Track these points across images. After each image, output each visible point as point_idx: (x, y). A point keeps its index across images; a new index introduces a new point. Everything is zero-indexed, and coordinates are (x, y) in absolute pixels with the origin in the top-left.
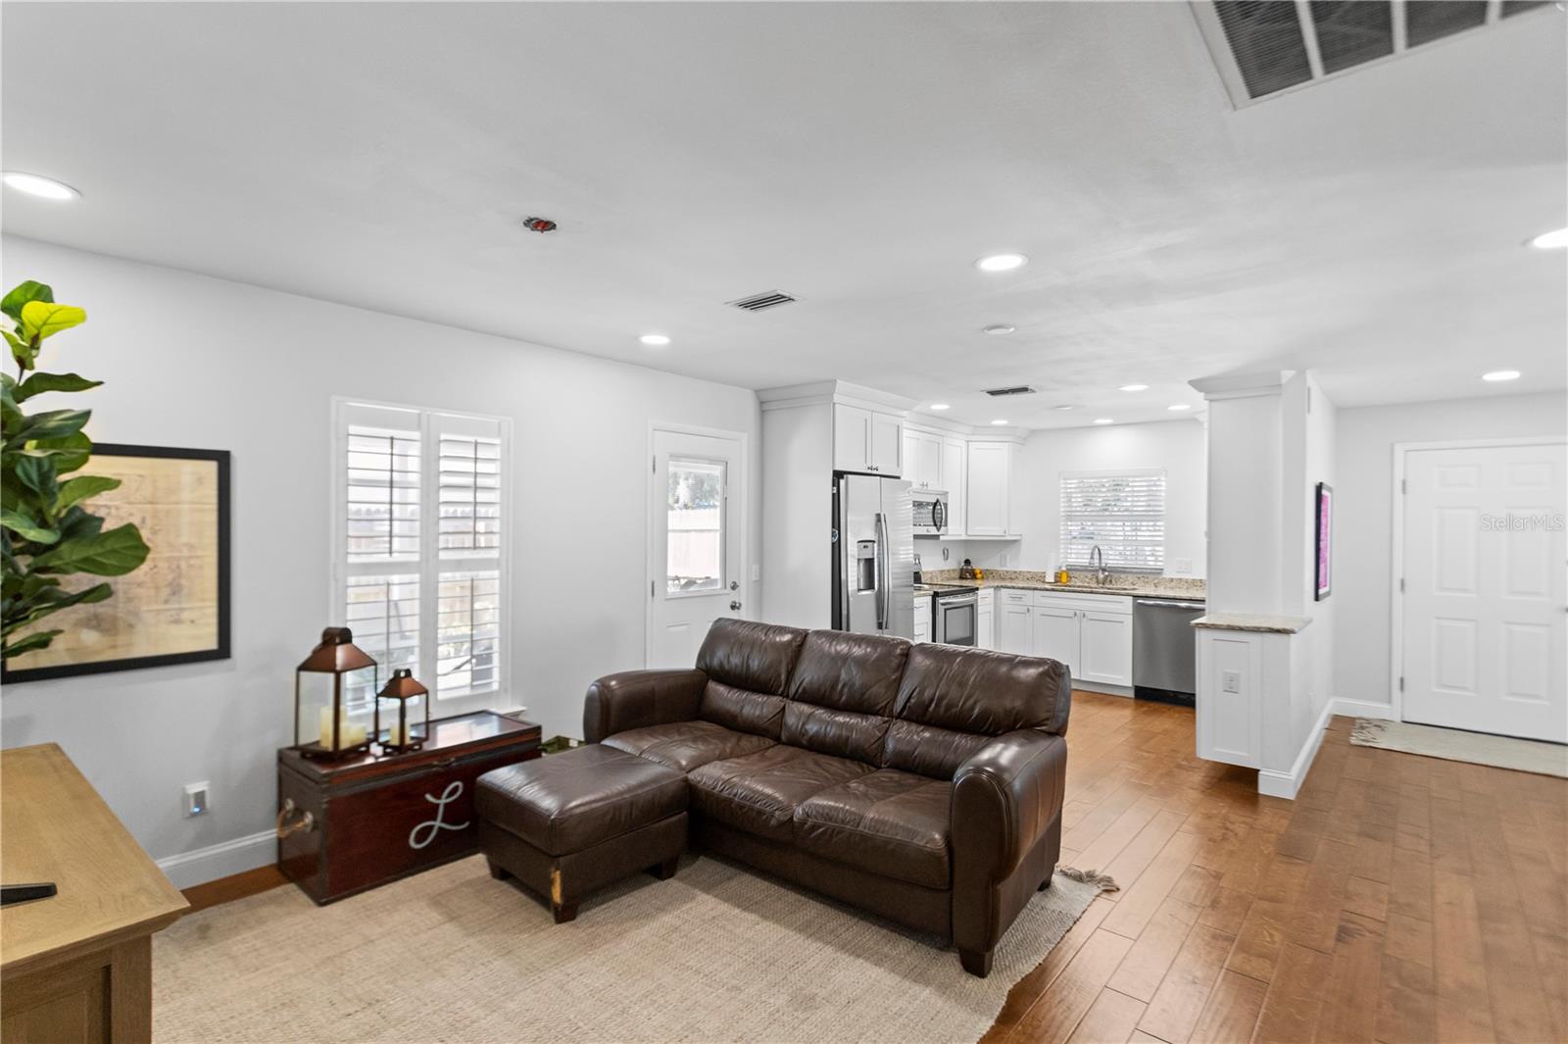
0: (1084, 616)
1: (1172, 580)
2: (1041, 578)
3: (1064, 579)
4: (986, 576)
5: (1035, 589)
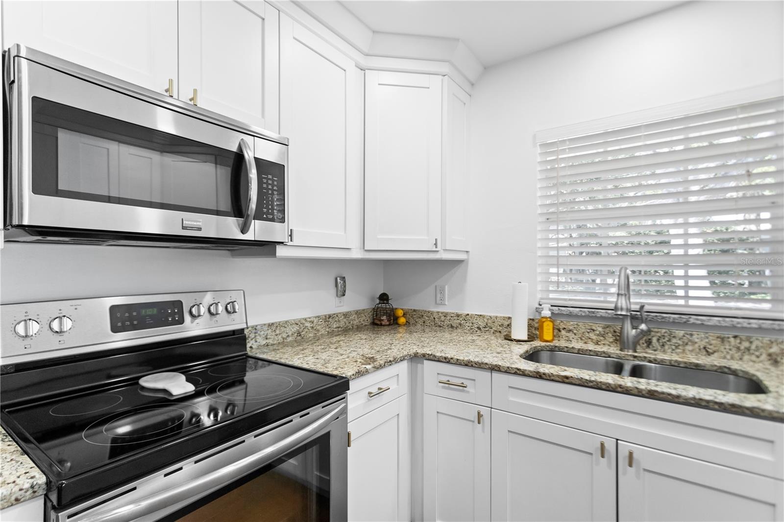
3: (548, 334)
4: (412, 321)
5: (495, 369)
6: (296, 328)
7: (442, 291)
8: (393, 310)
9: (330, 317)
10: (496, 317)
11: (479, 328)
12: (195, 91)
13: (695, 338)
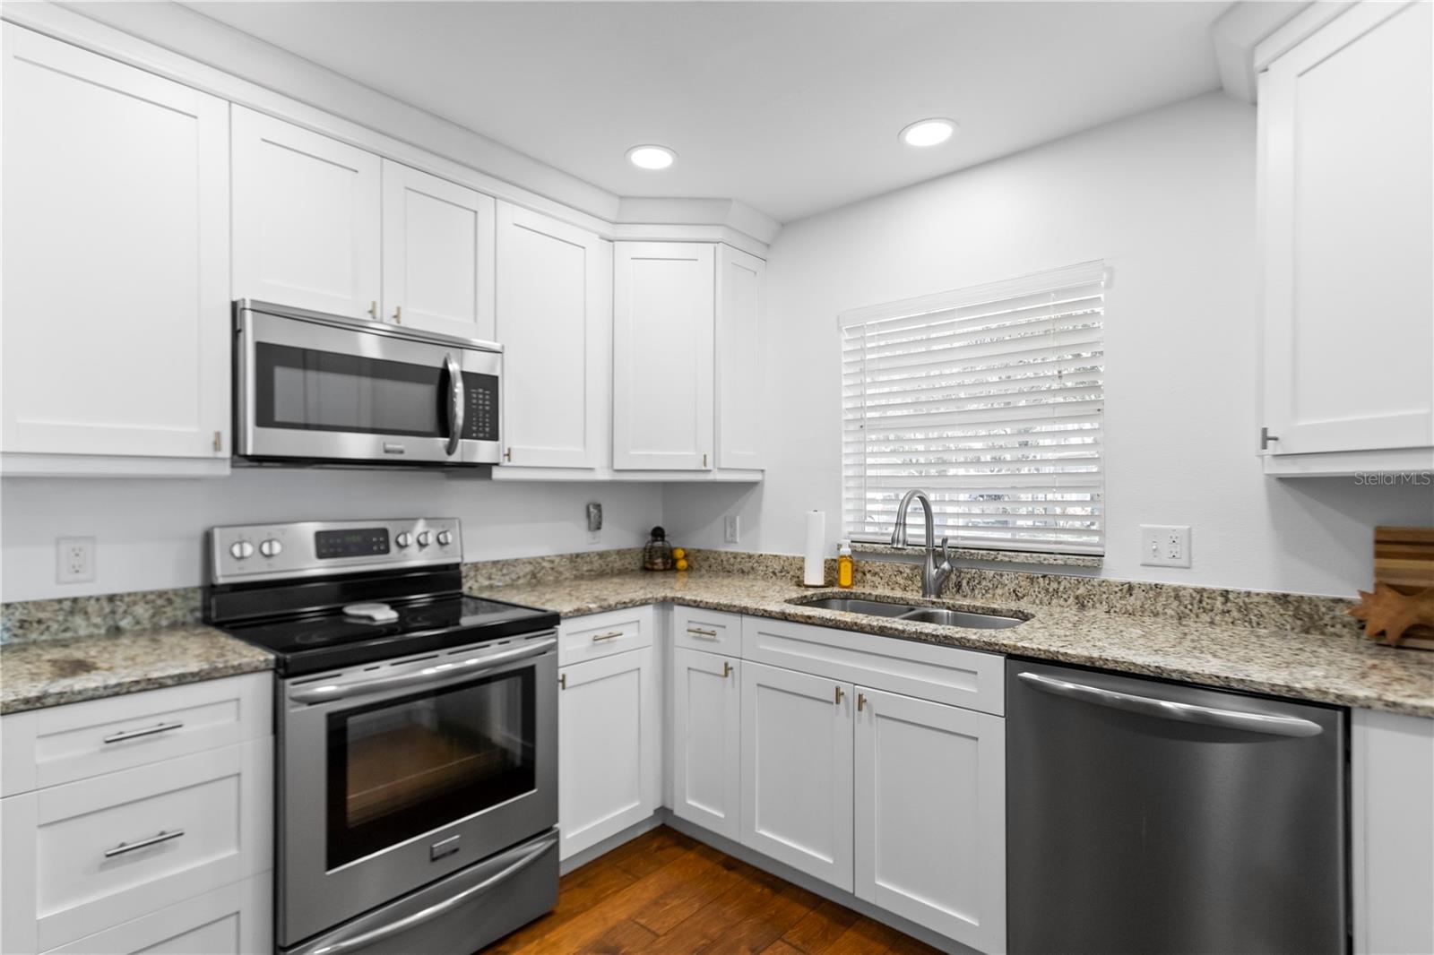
0: (861, 701)
1: (1131, 588)
2: (791, 571)
3: (846, 578)
4: (696, 565)
5: (744, 612)
6: (529, 568)
7: (733, 524)
8: (670, 551)
9: (578, 556)
10: (794, 558)
11: (774, 573)
12: (399, 309)
13: (1005, 580)
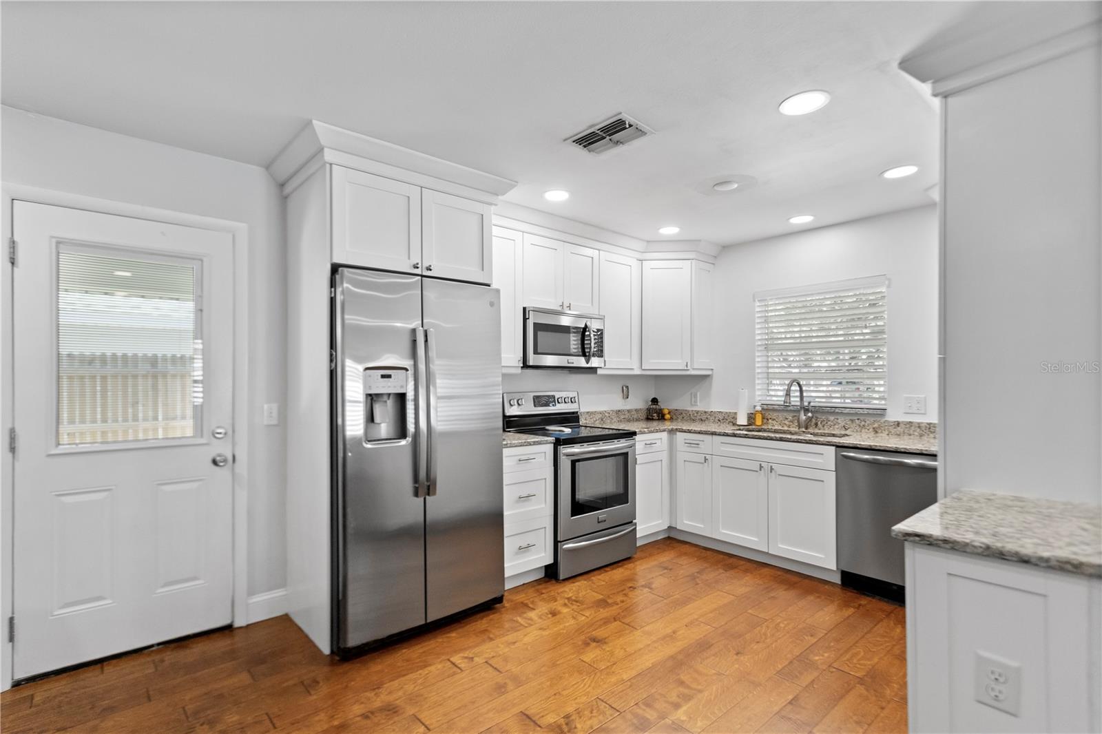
0: (772, 469)
1: (898, 424)
3: (759, 422)
4: (674, 417)
5: (713, 434)
7: (695, 396)
8: (661, 410)
9: (619, 411)
10: (730, 413)
11: (719, 420)
12: (570, 304)
13: (839, 421)
